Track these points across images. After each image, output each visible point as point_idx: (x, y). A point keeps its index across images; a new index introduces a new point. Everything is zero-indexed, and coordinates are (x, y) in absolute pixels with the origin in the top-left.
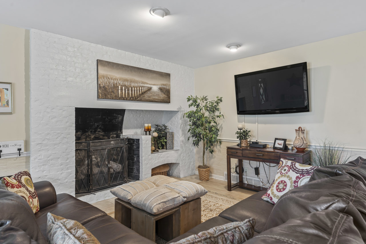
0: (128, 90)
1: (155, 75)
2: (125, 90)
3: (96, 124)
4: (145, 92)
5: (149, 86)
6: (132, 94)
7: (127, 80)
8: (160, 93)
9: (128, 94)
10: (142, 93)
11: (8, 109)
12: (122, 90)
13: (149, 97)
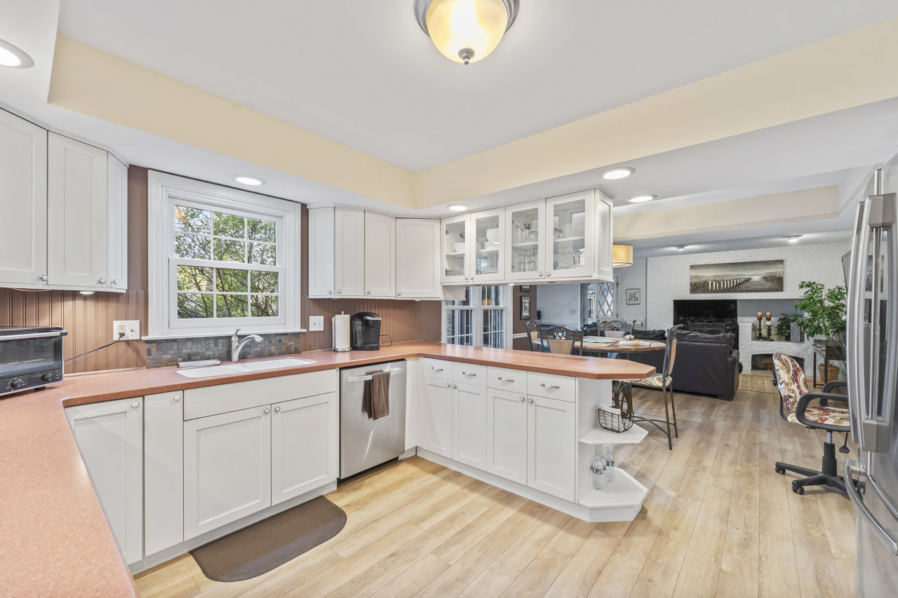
0: (720, 284)
1: (756, 265)
2: (716, 284)
3: (707, 311)
4: (740, 284)
5: (748, 277)
6: (724, 287)
7: (719, 276)
8: (764, 282)
9: (720, 287)
10: (737, 285)
11: (637, 302)
12: (712, 284)
13: (747, 287)
